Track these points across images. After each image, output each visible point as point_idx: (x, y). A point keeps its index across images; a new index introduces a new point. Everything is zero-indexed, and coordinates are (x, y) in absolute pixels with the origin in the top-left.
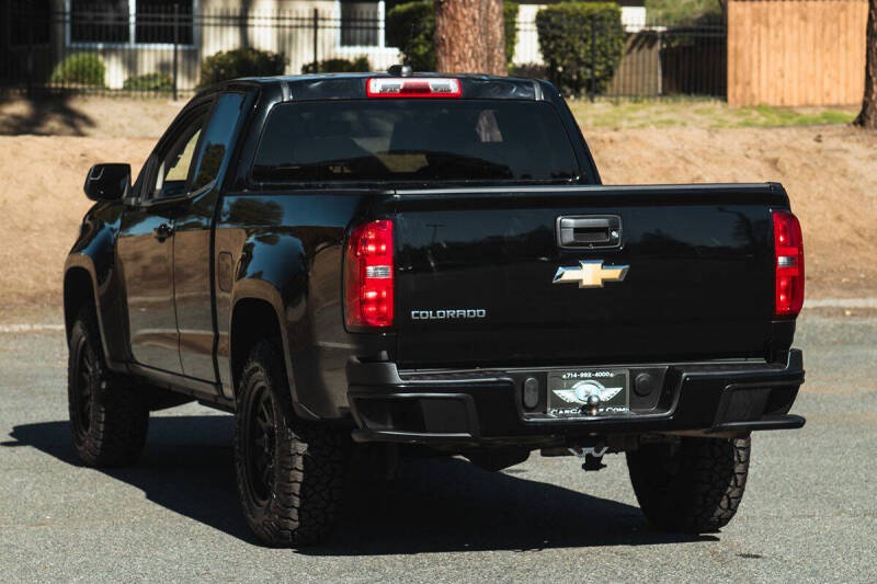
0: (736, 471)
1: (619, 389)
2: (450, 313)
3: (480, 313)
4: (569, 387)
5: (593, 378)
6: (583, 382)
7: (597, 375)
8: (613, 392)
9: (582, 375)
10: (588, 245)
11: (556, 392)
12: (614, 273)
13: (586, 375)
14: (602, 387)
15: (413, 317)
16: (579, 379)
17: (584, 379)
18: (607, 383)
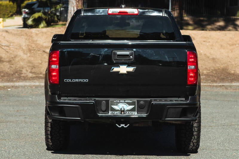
0: (194, 134)
1: (134, 106)
2: (77, 80)
3: (86, 80)
4: (117, 105)
5: (125, 102)
6: (121, 103)
7: (126, 101)
8: (131, 107)
9: (121, 101)
10: (122, 60)
11: (112, 106)
12: (131, 69)
13: (122, 101)
14: (128, 105)
15: (65, 81)
16: (120, 102)
17: (121, 102)
18: (129, 104)
